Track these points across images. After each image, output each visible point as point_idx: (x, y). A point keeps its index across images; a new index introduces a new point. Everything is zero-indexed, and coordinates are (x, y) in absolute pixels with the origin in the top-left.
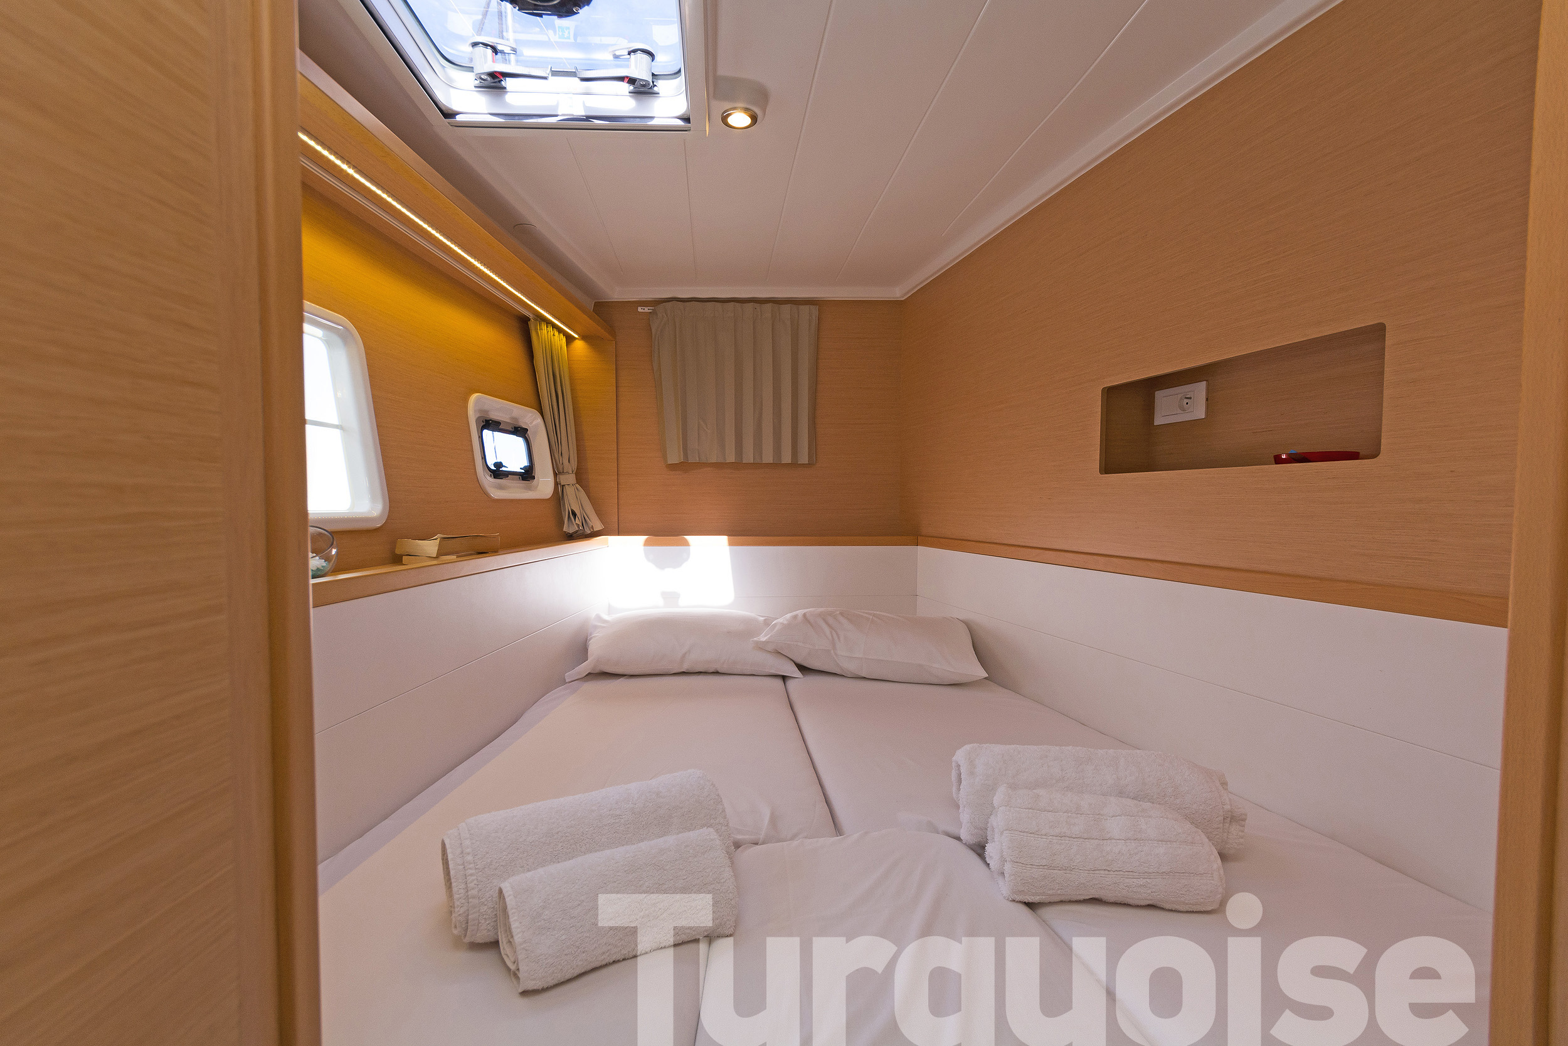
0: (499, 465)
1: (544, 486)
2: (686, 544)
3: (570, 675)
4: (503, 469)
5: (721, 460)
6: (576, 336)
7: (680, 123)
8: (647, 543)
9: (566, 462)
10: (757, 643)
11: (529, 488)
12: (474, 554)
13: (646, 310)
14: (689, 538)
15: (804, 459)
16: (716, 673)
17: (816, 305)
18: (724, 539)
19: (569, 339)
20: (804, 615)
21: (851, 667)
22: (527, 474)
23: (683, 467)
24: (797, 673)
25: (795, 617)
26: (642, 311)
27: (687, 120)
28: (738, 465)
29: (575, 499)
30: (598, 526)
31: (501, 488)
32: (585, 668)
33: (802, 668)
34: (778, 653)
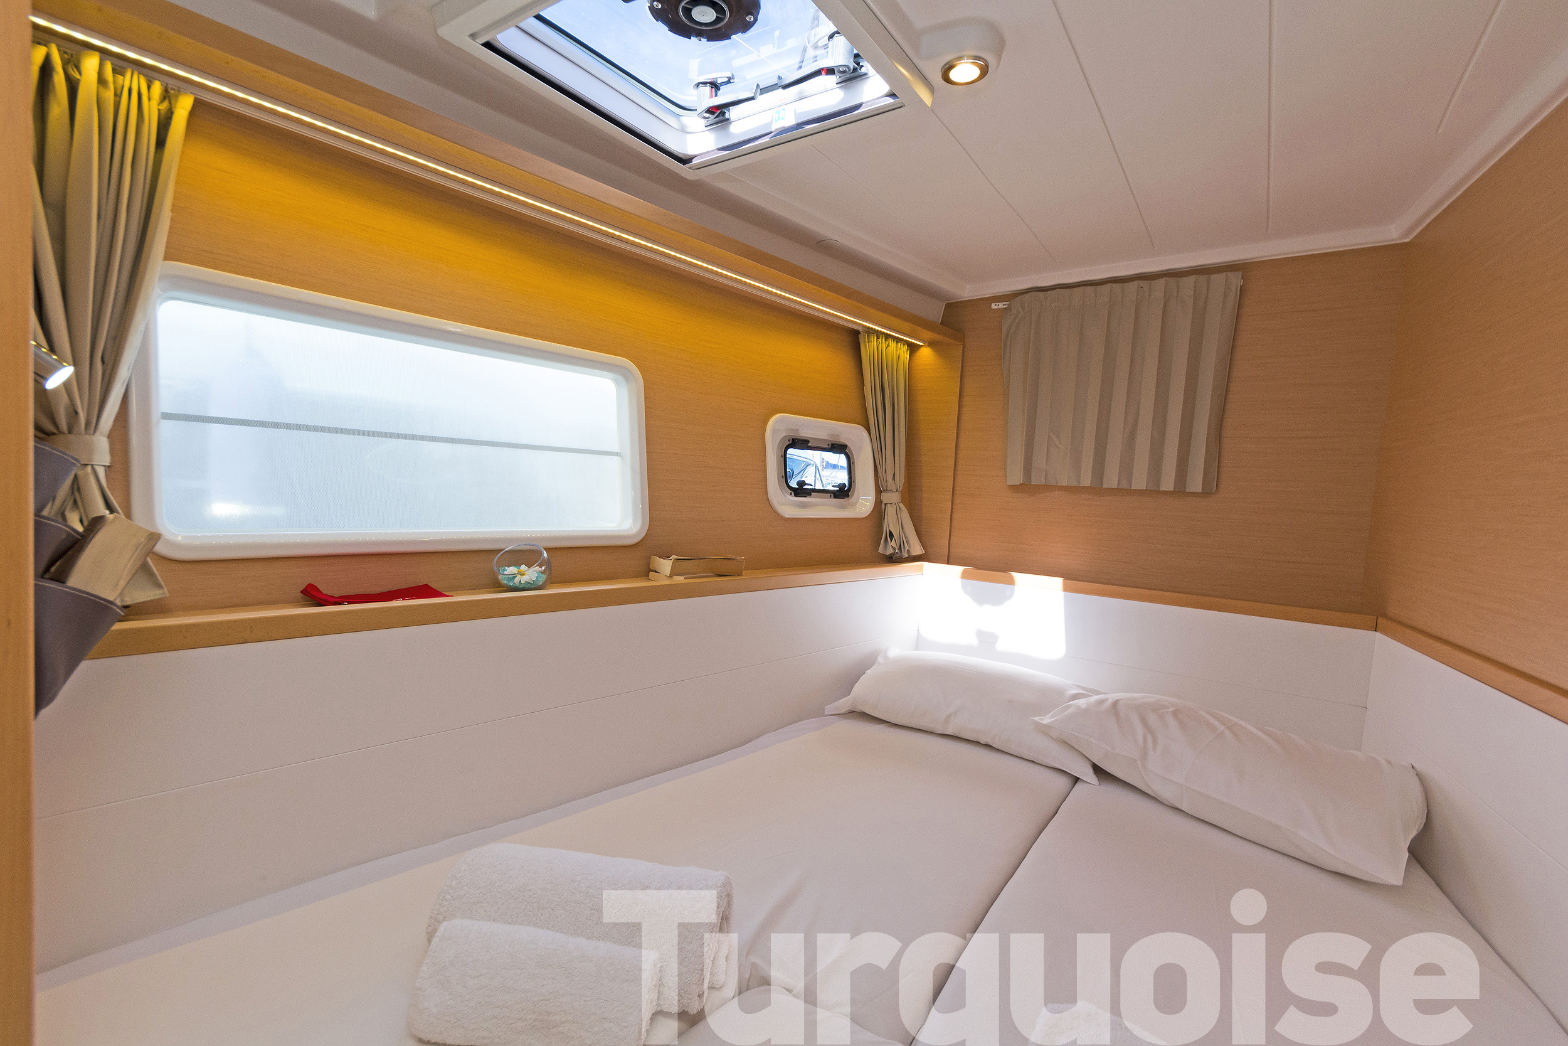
0: (801, 484)
1: (863, 503)
2: (1011, 582)
3: (829, 709)
4: (806, 487)
5: (1073, 483)
6: (921, 344)
7: (890, 100)
8: (964, 576)
9: (890, 478)
10: (1037, 723)
11: (843, 507)
12: (714, 576)
13: (1001, 305)
14: (1015, 574)
15: (1196, 484)
16: (988, 746)
17: (1237, 270)
18: (1058, 582)
19: (913, 349)
20: (1115, 704)
21: (1166, 793)
22: (842, 493)
23: (1025, 488)
24: (1089, 776)
25: (1101, 702)
26: (996, 307)
27: (892, 95)
28: (1097, 489)
29: (898, 520)
30: (917, 550)
31: (803, 506)
32: (844, 704)
33: (1098, 770)
34: (1065, 743)
